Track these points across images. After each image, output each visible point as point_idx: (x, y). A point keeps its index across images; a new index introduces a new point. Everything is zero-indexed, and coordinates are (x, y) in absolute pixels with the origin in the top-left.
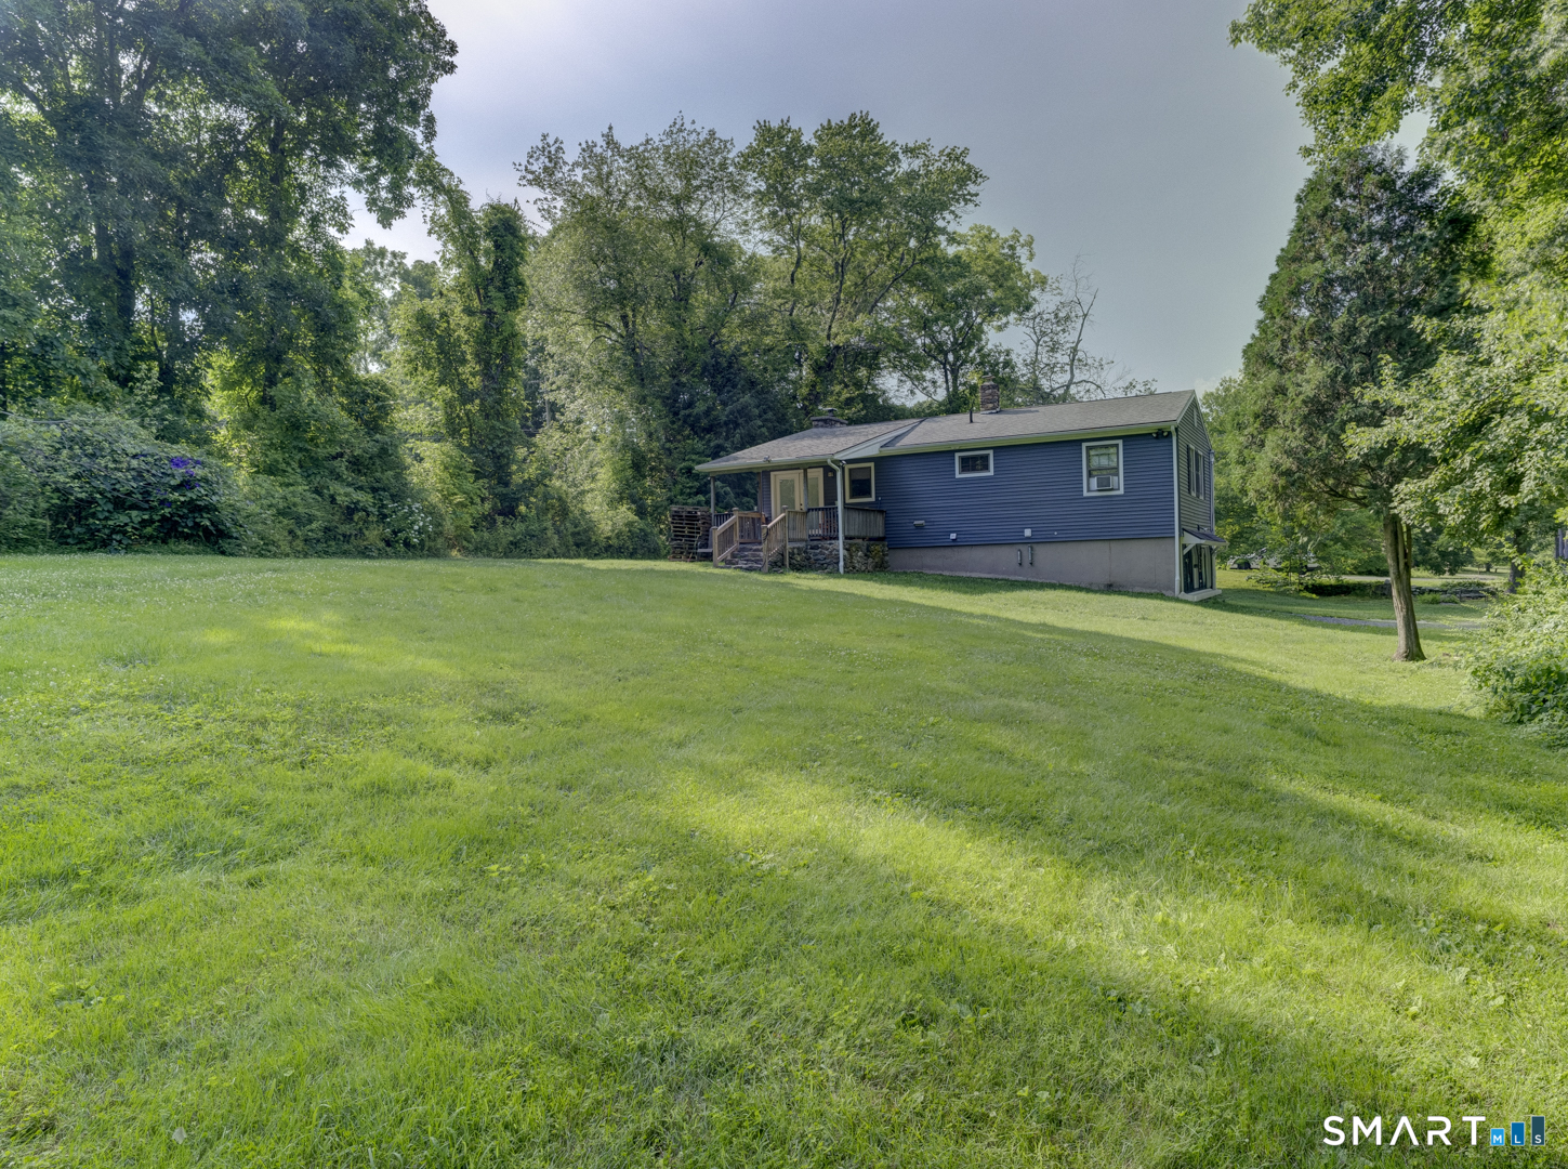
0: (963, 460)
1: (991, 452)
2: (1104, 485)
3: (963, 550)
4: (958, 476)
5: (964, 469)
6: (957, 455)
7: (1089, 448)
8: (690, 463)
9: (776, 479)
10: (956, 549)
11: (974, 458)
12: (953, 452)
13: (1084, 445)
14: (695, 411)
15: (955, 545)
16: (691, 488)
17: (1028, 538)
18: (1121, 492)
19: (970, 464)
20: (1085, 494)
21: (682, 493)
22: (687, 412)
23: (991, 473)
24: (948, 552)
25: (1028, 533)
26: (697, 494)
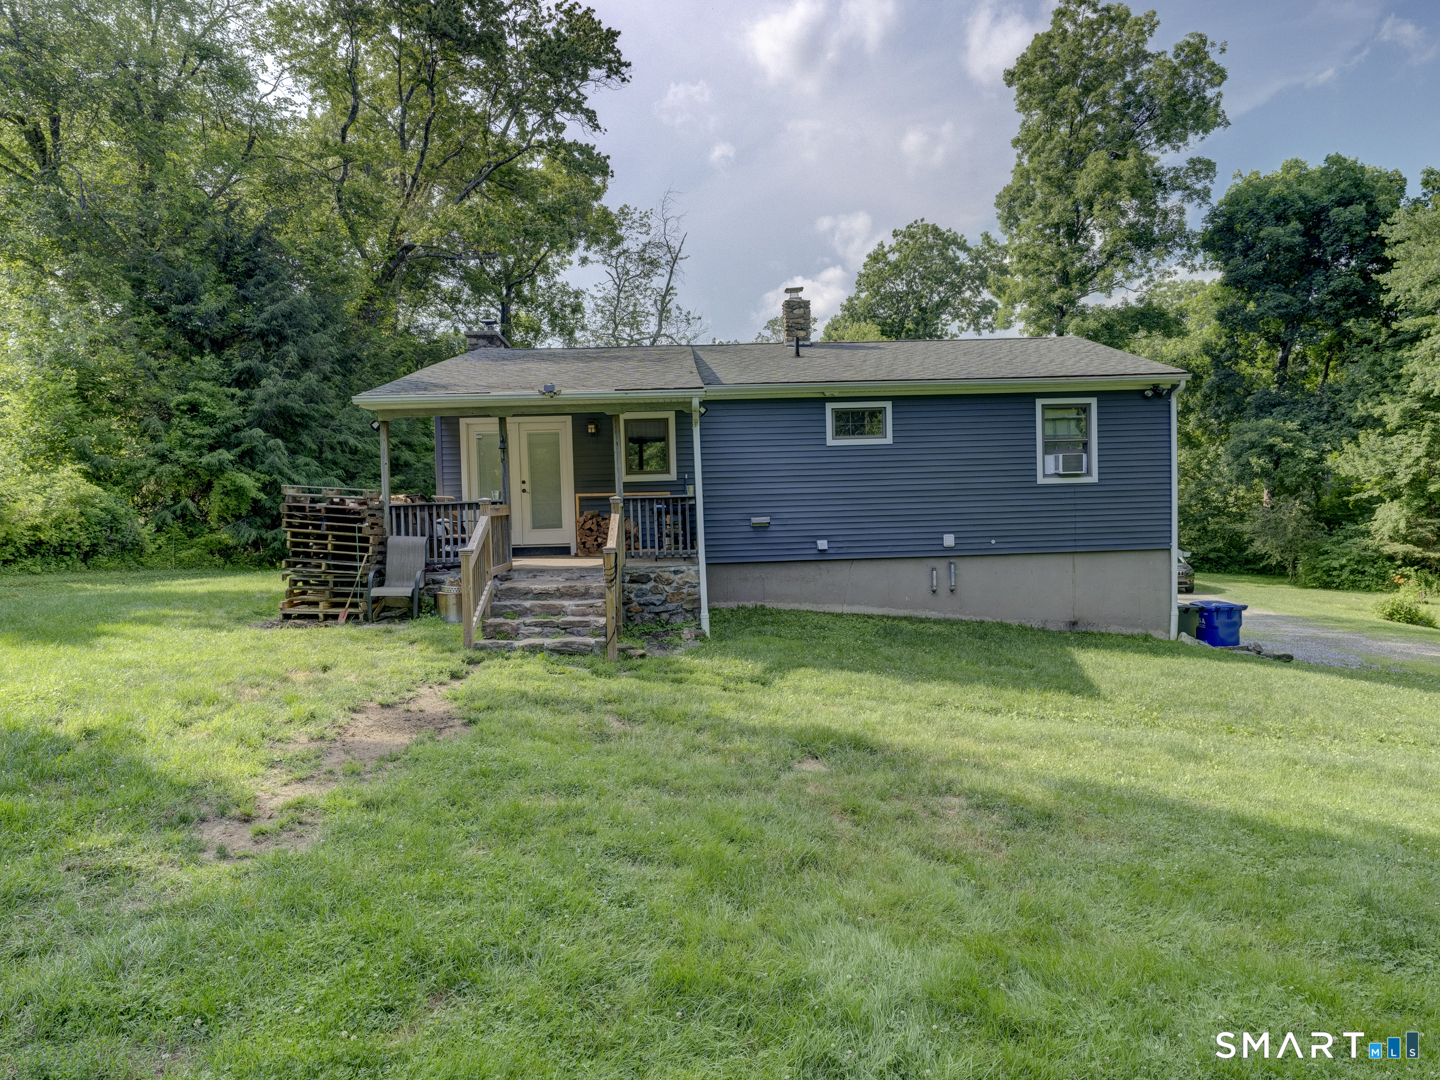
0: (839, 415)
1: (888, 405)
2: (1073, 466)
3: (836, 567)
4: (830, 441)
5: (839, 432)
6: (829, 407)
7: (1045, 407)
8: (196, 395)
9: (473, 431)
10: (823, 566)
11: (859, 415)
12: (823, 400)
13: (1039, 403)
14: (202, 308)
15: (822, 558)
16: (202, 436)
17: (950, 549)
18: (1094, 478)
19: (853, 422)
20: (1041, 480)
21: (183, 445)
22: (185, 308)
23: (889, 440)
24: (810, 571)
25: (949, 540)
26: (212, 448)
